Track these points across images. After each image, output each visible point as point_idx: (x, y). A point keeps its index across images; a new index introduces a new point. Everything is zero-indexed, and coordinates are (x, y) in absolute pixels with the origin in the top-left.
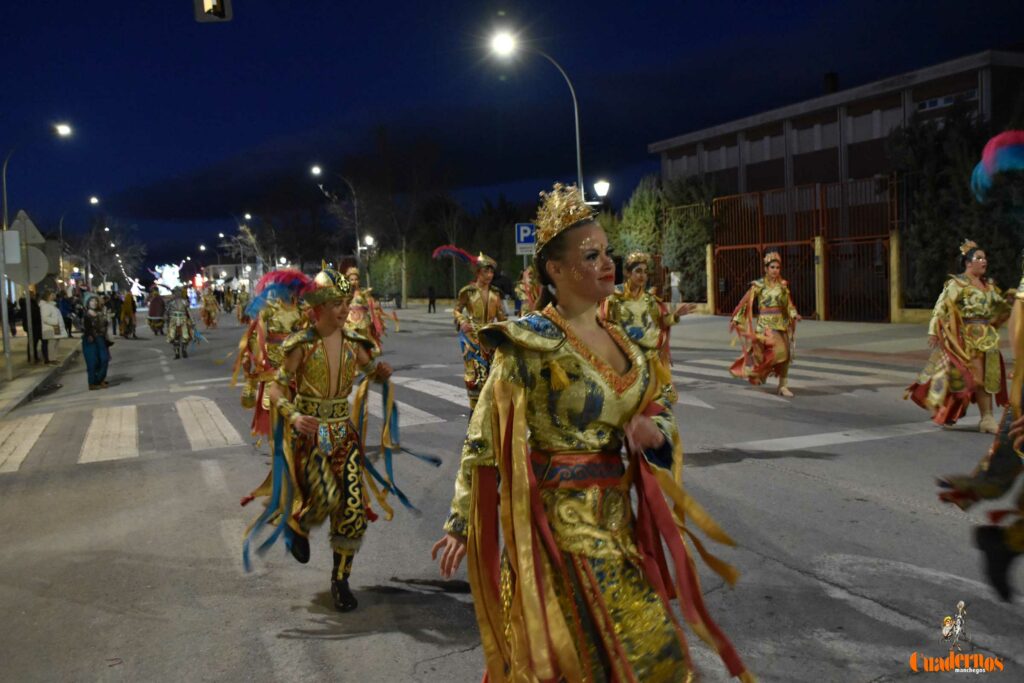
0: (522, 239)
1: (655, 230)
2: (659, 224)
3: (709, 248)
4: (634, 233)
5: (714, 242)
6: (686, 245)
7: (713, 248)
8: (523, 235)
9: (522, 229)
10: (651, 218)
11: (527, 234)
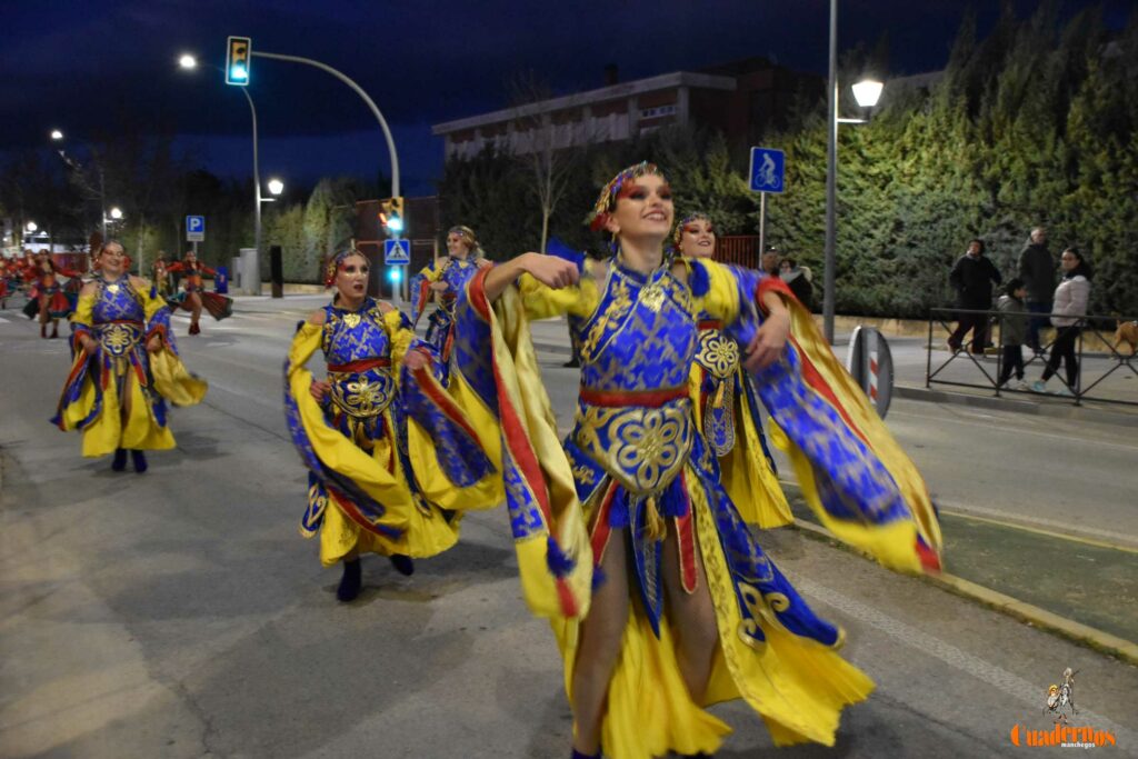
0: (192, 229)
1: (325, 225)
2: (328, 219)
3: (353, 242)
4: (313, 225)
5: (357, 237)
6: (340, 239)
7: (356, 242)
8: (193, 226)
9: (192, 220)
10: (323, 213)
11: (198, 224)
